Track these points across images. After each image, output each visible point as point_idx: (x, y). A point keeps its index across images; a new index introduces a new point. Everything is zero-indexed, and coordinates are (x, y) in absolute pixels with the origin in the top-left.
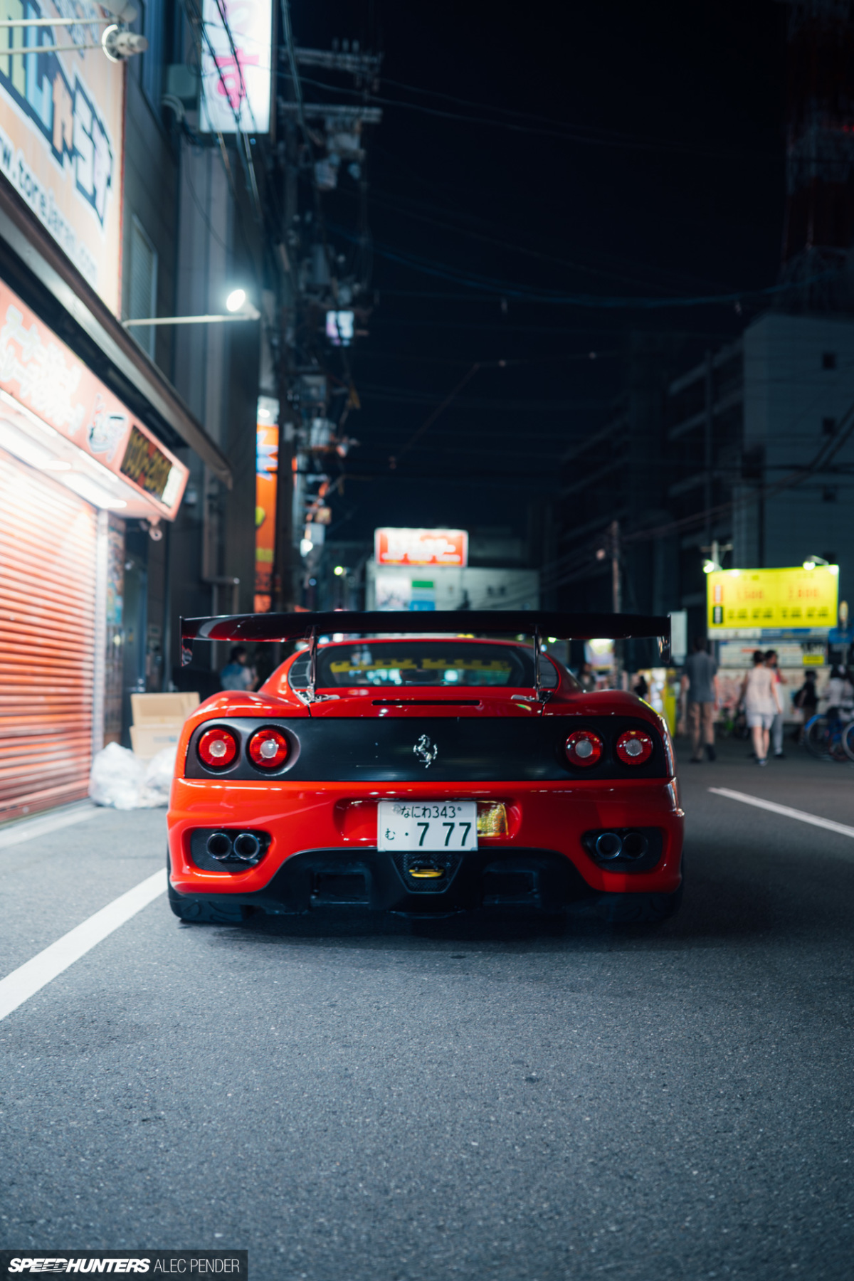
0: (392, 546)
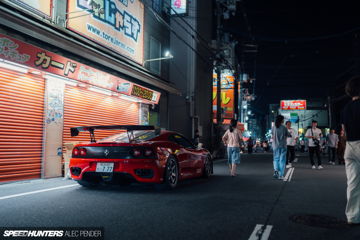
0: (285, 105)
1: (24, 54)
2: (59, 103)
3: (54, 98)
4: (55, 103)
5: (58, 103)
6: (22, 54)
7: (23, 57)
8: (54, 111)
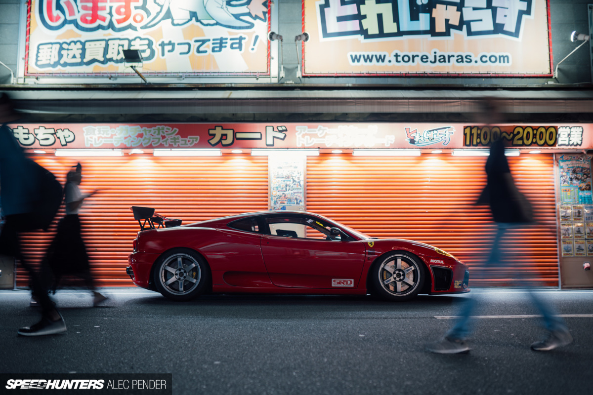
1: (189, 137)
2: (294, 184)
3: (283, 179)
4: (286, 186)
5: (292, 185)
6: (187, 137)
7: (189, 140)
8: (285, 196)
